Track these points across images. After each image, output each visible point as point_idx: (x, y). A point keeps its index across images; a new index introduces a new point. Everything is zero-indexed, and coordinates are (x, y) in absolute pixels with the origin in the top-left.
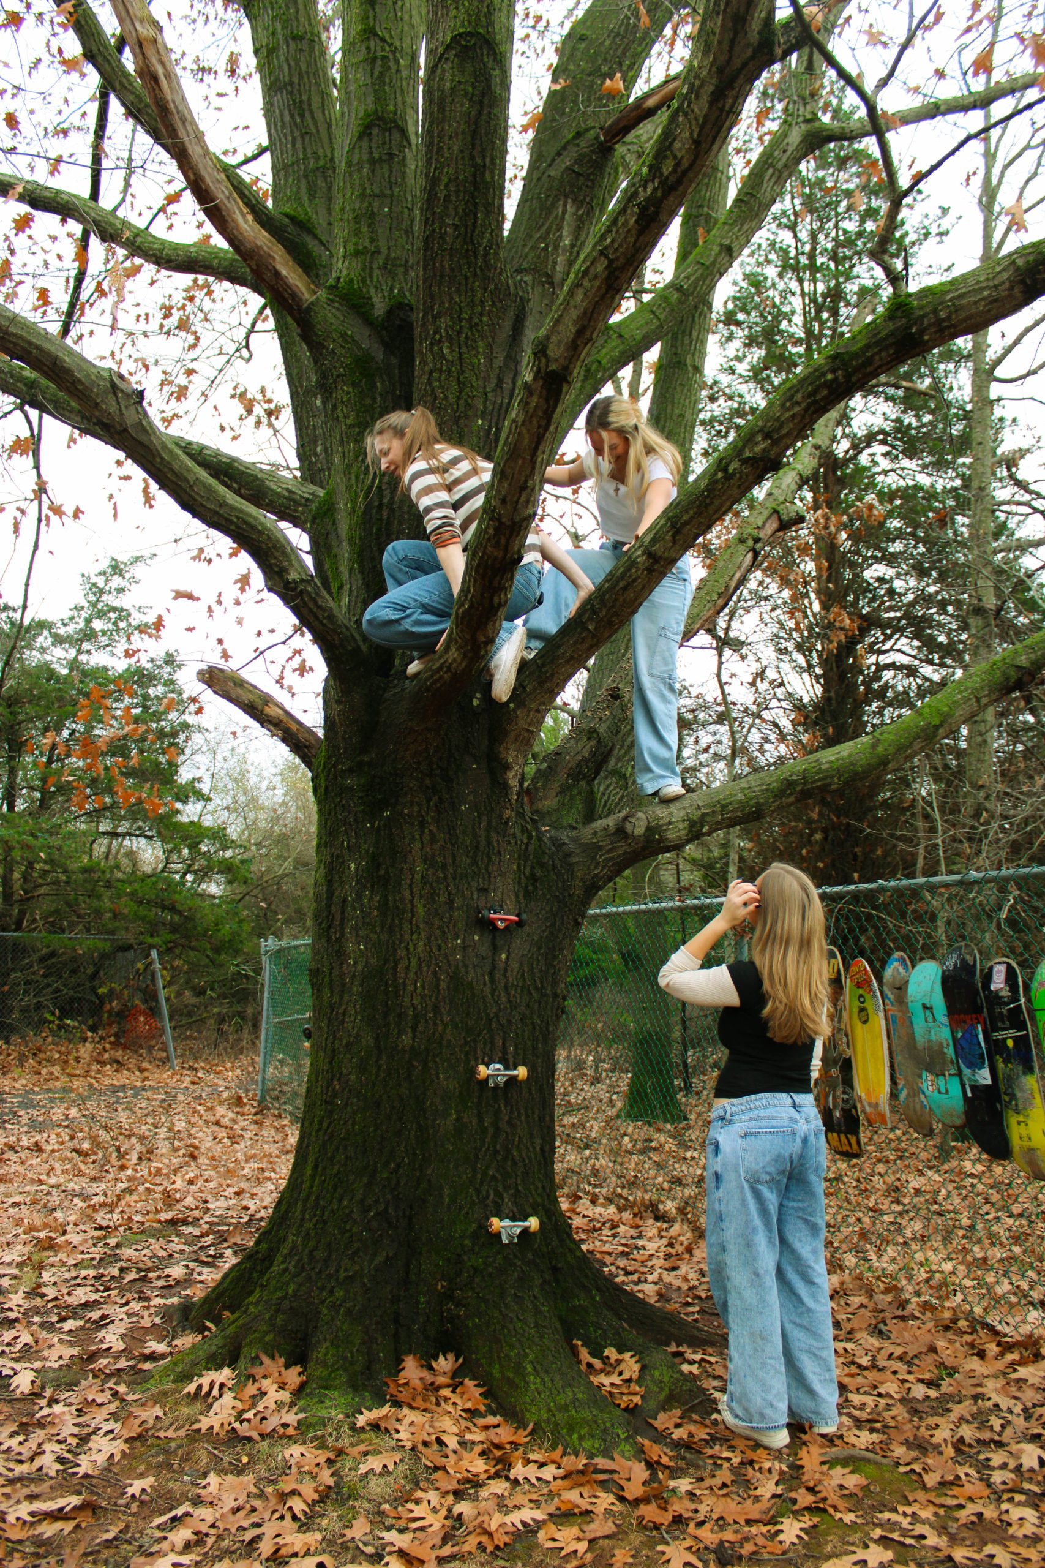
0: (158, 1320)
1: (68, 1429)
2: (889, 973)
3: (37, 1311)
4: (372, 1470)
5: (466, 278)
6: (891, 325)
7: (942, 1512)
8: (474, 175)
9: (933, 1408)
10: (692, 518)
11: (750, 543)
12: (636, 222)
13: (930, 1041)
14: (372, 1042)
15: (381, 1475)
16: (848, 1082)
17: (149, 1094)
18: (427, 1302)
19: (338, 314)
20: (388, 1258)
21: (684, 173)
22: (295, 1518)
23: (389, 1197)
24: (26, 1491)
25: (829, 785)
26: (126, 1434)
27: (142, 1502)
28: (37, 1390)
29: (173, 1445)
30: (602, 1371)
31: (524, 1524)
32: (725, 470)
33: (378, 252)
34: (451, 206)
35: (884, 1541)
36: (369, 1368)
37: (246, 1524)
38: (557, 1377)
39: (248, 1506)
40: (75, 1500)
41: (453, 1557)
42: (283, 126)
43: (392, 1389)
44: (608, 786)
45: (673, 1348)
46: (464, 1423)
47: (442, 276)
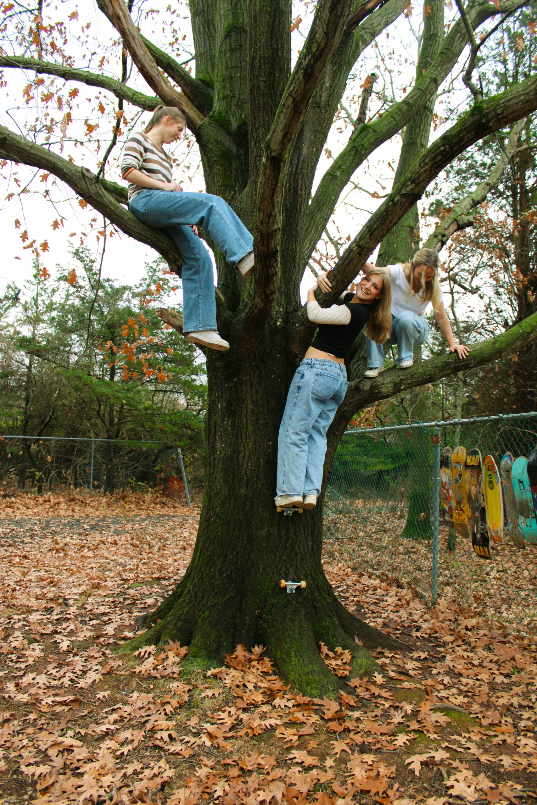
0: (133, 622)
1: (78, 667)
2: (503, 463)
3: (81, 615)
4: (207, 696)
5: (271, 108)
6: (472, 119)
7: (485, 738)
8: (273, 54)
9: (503, 688)
10: (378, 227)
11: (440, 237)
12: (303, 77)
13: (522, 499)
14: (227, 493)
15: (211, 698)
16: (484, 520)
17: (175, 519)
18: (250, 620)
19: (214, 130)
20: (231, 597)
21: (323, 50)
22: (166, 714)
23: (233, 568)
24: (54, 692)
25: (469, 364)
26: (104, 671)
27: (102, 701)
28: (70, 650)
29: (122, 678)
30: (333, 658)
31: (270, 725)
32: (393, 200)
33: (234, 97)
34: (262, 71)
35: (447, 749)
36: (218, 649)
37: (144, 715)
38: (306, 659)
39: (147, 707)
40: (72, 698)
41: (232, 737)
42: (200, 34)
43: (228, 660)
44: (359, 365)
45: (379, 650)
46: (260, 678)
47: (259, 108)
